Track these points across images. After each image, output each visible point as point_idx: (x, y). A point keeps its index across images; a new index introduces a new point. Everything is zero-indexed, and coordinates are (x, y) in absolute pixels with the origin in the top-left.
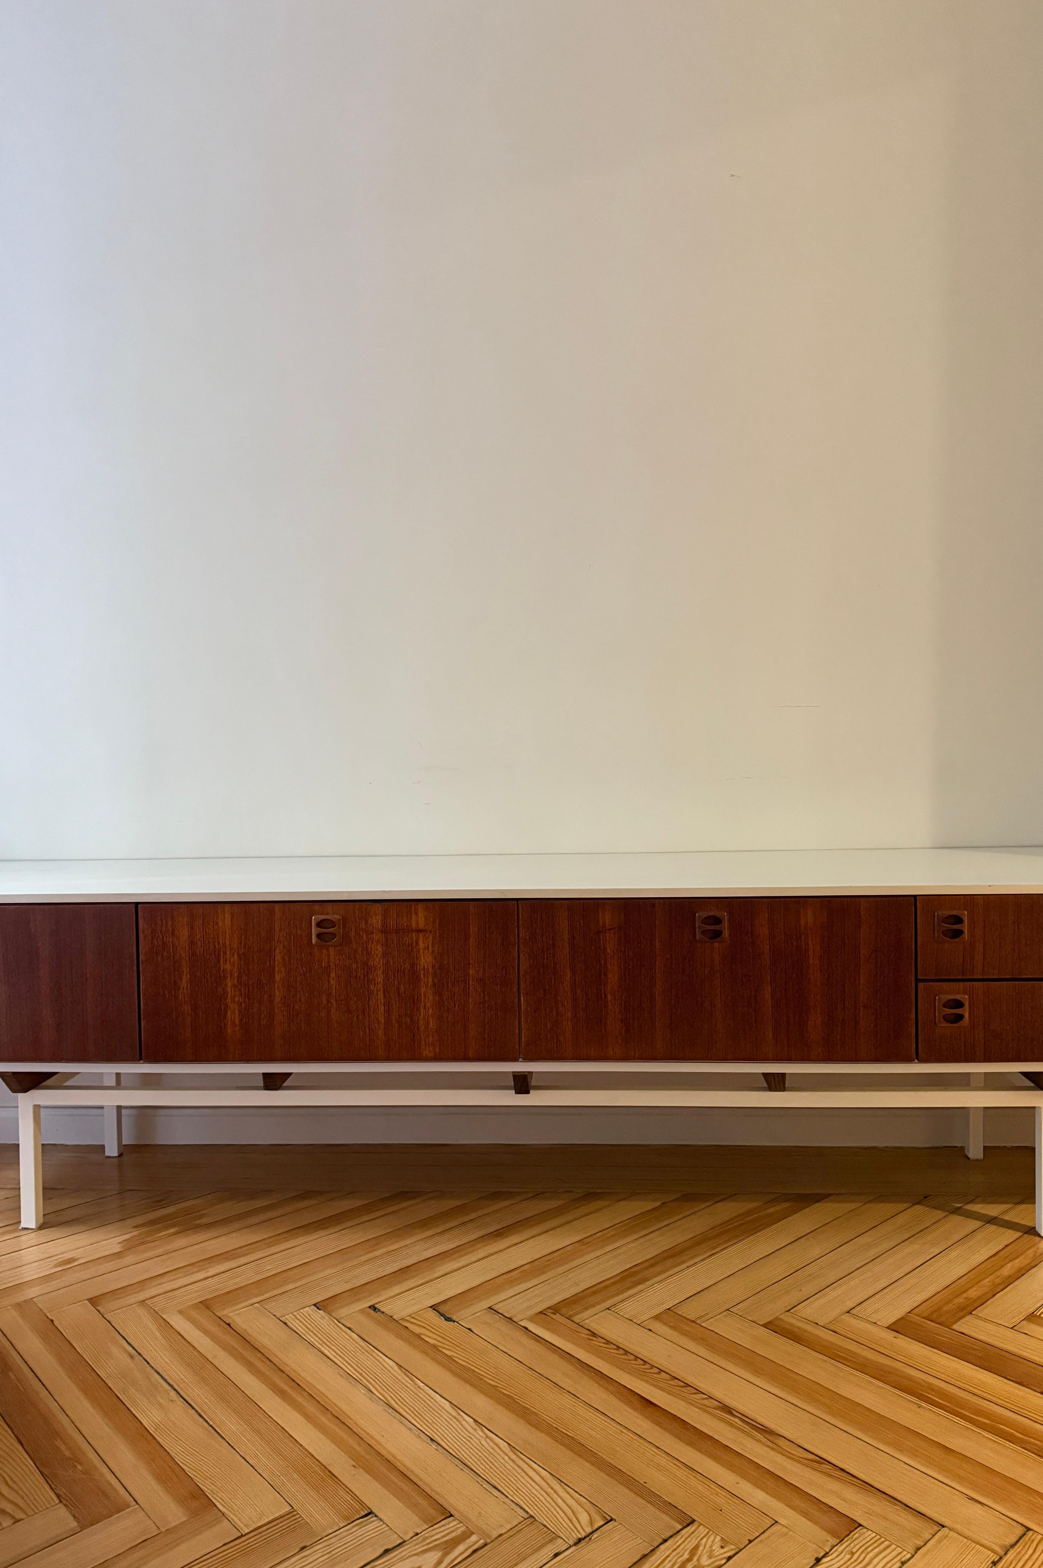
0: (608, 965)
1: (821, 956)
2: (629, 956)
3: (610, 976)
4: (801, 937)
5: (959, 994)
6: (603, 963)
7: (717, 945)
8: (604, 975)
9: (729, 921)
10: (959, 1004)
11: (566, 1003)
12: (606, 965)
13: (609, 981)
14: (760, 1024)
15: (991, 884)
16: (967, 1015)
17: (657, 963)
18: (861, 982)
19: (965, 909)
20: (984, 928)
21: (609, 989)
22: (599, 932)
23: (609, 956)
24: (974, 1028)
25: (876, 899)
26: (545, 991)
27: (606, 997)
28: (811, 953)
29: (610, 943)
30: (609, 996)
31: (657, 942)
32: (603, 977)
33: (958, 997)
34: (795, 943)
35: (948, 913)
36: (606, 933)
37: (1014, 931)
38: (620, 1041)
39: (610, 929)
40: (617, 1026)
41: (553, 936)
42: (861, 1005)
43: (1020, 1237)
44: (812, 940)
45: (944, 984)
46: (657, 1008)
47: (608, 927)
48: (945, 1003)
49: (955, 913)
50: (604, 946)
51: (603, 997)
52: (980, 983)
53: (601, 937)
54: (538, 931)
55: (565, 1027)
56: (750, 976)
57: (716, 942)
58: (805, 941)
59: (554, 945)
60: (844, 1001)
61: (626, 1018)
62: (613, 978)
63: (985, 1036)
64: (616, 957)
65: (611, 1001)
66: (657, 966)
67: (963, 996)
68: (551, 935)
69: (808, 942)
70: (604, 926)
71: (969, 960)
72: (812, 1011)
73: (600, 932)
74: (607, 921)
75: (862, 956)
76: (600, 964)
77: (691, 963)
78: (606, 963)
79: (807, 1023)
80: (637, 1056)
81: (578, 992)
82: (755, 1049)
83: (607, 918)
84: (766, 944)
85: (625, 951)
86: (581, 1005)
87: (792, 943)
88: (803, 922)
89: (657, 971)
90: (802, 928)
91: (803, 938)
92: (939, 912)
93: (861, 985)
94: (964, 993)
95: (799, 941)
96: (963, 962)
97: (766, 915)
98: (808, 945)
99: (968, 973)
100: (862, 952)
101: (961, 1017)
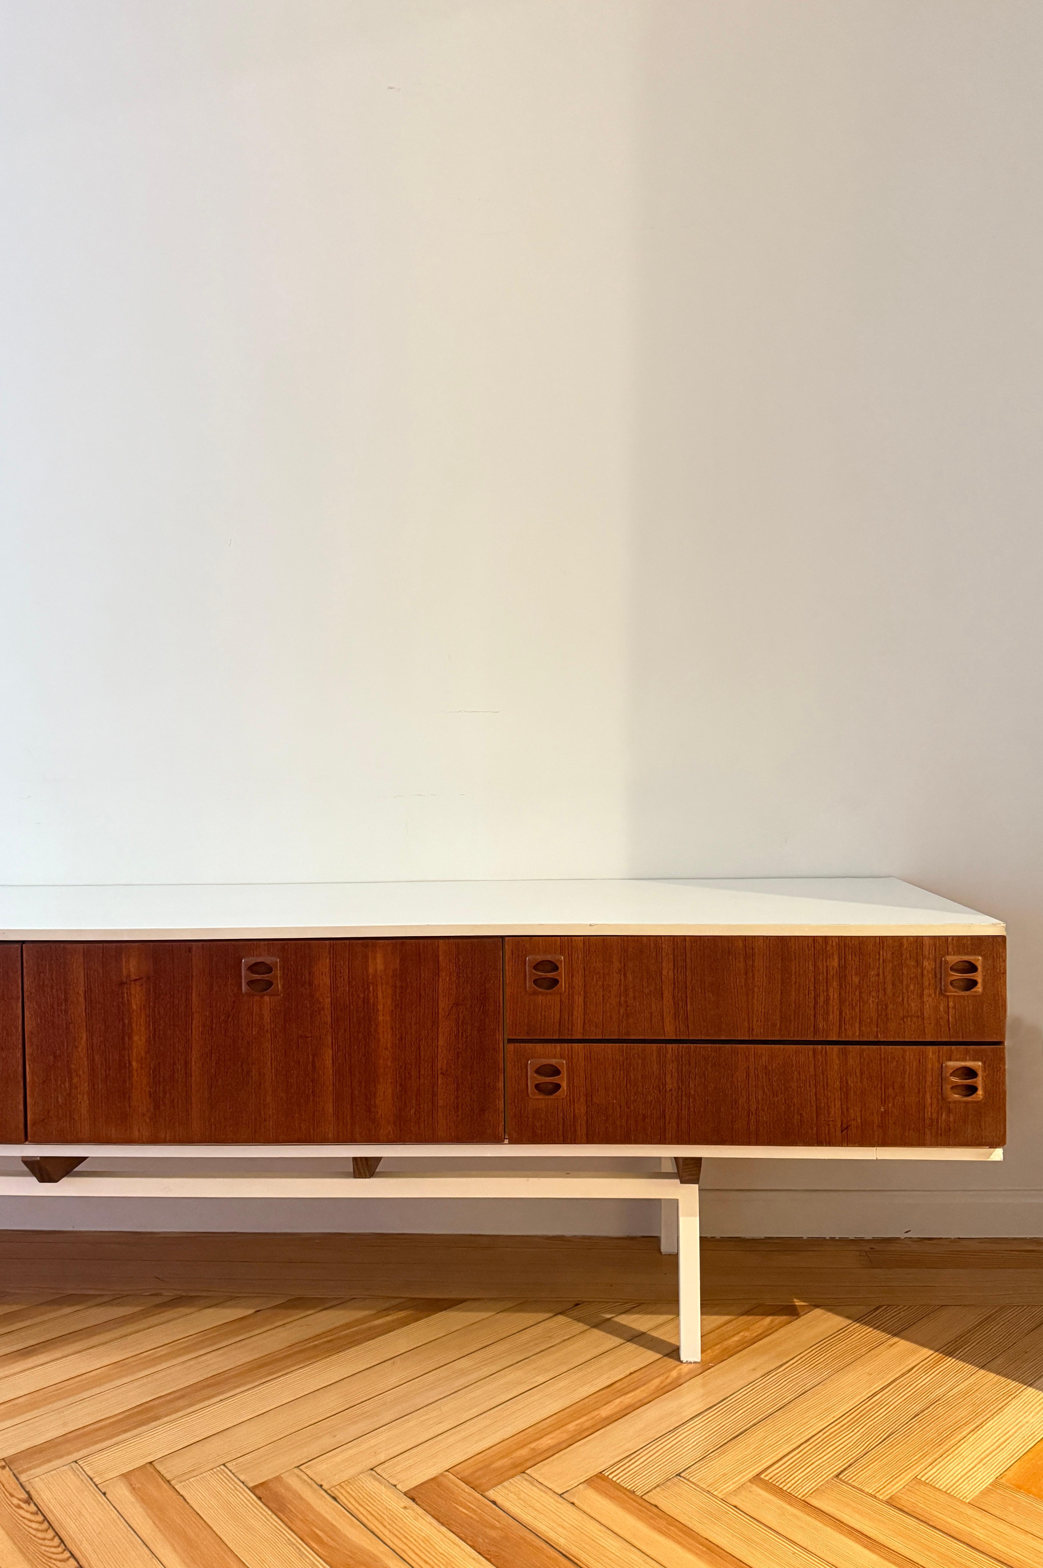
0: (134, 1025)
1: (392, 1011)
2: (159, 1013)
3: (136, 1038)
4: (368, 988)
5: (555, 1058)
6: (126, 1021)
7: (268, 999)
8: (129, 1038)
9: (283, 968)
10: (556, 1072)
11: (81, 1073)
12: (131, 1025)
13: (135, 1045)
14: (319, 1097)
15: (592, 922)
16: (564, 1085)
17: (194, 1022)
18: (439, 1043)
19: (561, 954)
20: (585, 977)
21: (134, 1055)
22: (122, 984)
23: (135, 1013)
24: (574, 1101)
25: (457, 941)
26: (55, 1057)
27: (130, 1064)
28: (380, 1007)
29: (136, 997)
30: (134, 1064)
31: (194, 995)
32: (127, 1039)
33: (553, 1061)
34: (362, 996)
35: (540, 958)
36: (130, 984)
37: (620, 980)
38: (148, 1120)
39: (136, 980)
40: (144, 1101)
41: (65, 989)
42: (439, 1072)
43: (659, 1359)
44: (383, 993)
45: (539, 1047)
46: (193, 1078)
47: (133, 977)
48: (538, 1068)
49: (549, 957)
50: (128, 1000)
51: (127, 1065)
52: (581, 1045)
53: (125, 991)
54: (47, 982)
55: (80, 1102)
56: (307, 1037)
57: (266, 995)
58: (373, 992)
59: (66, 1000)
60: (419, 1067)
61: (156, 1091)
62: (139, 1040)
63: (587, 1112)
64: (143, 1016)
65: (137, 1070)
66: (193, 1026)
67: (560, 1061)
68: (63, 988)
69: (377, 994)
70: (128, 976)
71: (567, 1017)
72: (381, 1080)
73: (124, 983)
74: (132, 970)
75: (440, 1010)
76: (124, 1024)
77: (236, 1021)
78: (130, 1024)
79: (374, 1095)
80: (168, 1139)
81: (96, 1059)
82: (311, 1128)
83: (132, 966)
84: (327, 997)
85: (154, 1007)
86: (100, 1074)
87: (358, 996)
88: (371, 970)
89: (194, 1031)
90: (371, 977)
91: (371, 988)
92: (530, 957)
93: (439, 1047)
94: (562, 1057)
95: (366, 993)
96: (560, 1019)
97: (328, 960)
98: (377, 997)
99: (566, 1031)
100: (441, 1005)
101: (558, 1087)
